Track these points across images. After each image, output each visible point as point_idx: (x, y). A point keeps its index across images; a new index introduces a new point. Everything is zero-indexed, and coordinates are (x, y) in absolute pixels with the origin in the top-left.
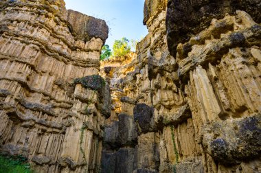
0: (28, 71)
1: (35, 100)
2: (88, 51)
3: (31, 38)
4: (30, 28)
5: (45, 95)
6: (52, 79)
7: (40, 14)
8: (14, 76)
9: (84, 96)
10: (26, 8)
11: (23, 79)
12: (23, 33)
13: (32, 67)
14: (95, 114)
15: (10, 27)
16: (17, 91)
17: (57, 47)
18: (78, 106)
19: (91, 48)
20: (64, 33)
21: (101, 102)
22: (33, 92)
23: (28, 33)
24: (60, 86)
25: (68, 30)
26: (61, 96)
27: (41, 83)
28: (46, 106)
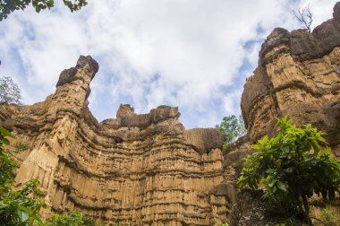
0: (181, 194)
1: (190, 211)
2: (212, 162)
3: (175, 171)
4: (172, 161)
5: (195, 206)
6: (195, 194)
7: (173, 148)
8: (176, 200)
10: (164, 147)
11: (181, 200)
12: (170, 168)
14: (227, 213)
15: (161, 167)
16: (181, 209)
17: (191, 169)
19: (213, 159)
20: (192, 155)
21: (230, 203)
23: (172, 168)
24: (201, 197)
25: (192, 150)
26: (203, 204)
28: (197, 213)
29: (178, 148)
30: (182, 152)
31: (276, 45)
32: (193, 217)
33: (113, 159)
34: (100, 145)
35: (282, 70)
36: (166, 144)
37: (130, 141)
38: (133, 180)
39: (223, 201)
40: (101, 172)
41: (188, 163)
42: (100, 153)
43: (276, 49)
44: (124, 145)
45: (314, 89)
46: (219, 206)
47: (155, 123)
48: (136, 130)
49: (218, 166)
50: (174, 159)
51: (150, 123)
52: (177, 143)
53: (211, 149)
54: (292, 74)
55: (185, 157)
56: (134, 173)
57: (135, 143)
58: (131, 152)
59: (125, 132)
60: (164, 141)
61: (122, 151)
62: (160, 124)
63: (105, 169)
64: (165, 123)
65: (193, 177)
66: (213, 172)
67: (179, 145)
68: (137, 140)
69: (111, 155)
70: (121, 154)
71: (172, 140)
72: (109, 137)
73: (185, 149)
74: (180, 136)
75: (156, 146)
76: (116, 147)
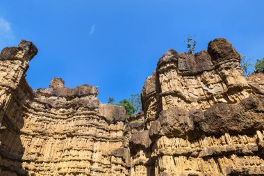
0: (91, 153)
1: (95, 166)
2: (116, 131)
3: (88, 135)
4: (87, 128)
5: (99, 163)
6: (101, 153)
8: (86, 158)
9: (115, 161)
10: (83, 116)
11: (89, 158)
12: (85, 133)
13: (92, 151)
14: (121, 170)
15: (79, 131)
16: (88, 164)
17: (100, 135)
18: (114, 167)
19: (117, 129)
20: (102, 124)
21: (124, 162)
22: (94, 162)
23: (87, 133)
24: (105, 156)
25: (104, 121)
26: (106, 161)
27: (96, 157)
28: (100, 168)
29: (93, 118)
30: (95, 121)
31: (168, 63)
32: (97, 171)
33: (41, 121)
34: (32, 108)
35: (169, 81)
36: (85, 114)
37: (57, 108)
38: (56, 139)
39: (120, 161)
40: (30, 131)
41: (99, 130)
42: (31, 115)
43: (168, 65)
44: (53, 110)
45: (187, 97)
46: (116, 164)
47: (79, 97)
48: (64, 100)
49: (120, 134)
50: (89, 126)
51: (75, 96)
52: (93, 114)
53: (117, 121)
54: (174, 85)
55: (97, 125)
56: (56, 133)
57: (61, 110)
58: (58, 116)
59: (54, 100)
60: (84, 112)
61: (50, 115)
62: (83, 98)
63: (34, 128)
64: (87, 98)
65: (101, 141)
66: (116, 139)
67: (94, 116)
68: (63, 108)
69: (40, 118)
70: (49, 117)
71: (89, 112)
72: (41, 103)
73: (98, 120)
74: (96, 109)
75: (77, 115)
76: (45, 112)
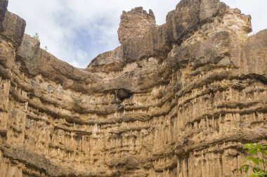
29: (222, 90)
33: (119, 135)
34: (93, 113)
36: (199, 86)
37: (145, 91)
38: (159, 171)
40: (103, 168)
41: (249, 119)
42: (95, 129)
44: (137, 101)
51: (170, 44)
55: (240, 106)
56: (161, 156)
57: (155, 91)
61: (133, 114)
63: (109, 159)
64: (197, 37)
67: (223, 83)
68: (157, 85)
69: (115, 129)
70: (132, 120)
71: (209, 74)
72: (106, 92)
73: (239, 89)
74: (225, 61)
76: (121, 110)
